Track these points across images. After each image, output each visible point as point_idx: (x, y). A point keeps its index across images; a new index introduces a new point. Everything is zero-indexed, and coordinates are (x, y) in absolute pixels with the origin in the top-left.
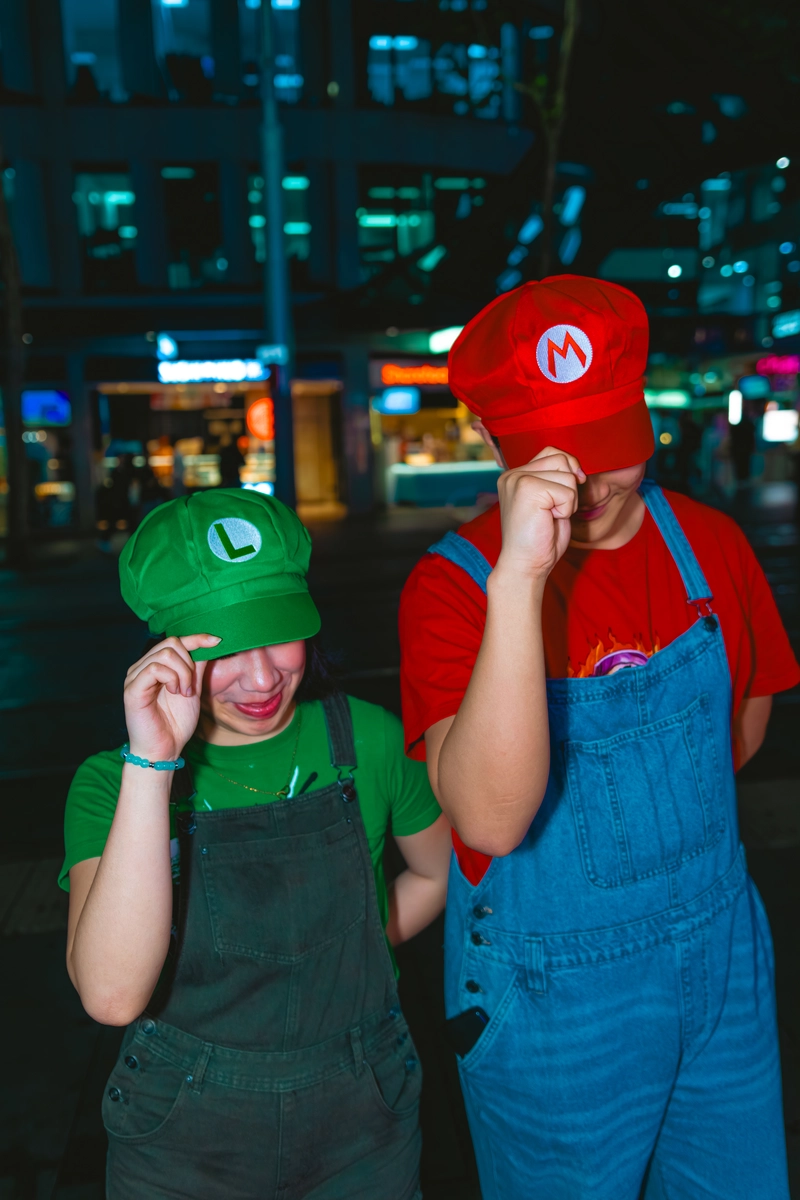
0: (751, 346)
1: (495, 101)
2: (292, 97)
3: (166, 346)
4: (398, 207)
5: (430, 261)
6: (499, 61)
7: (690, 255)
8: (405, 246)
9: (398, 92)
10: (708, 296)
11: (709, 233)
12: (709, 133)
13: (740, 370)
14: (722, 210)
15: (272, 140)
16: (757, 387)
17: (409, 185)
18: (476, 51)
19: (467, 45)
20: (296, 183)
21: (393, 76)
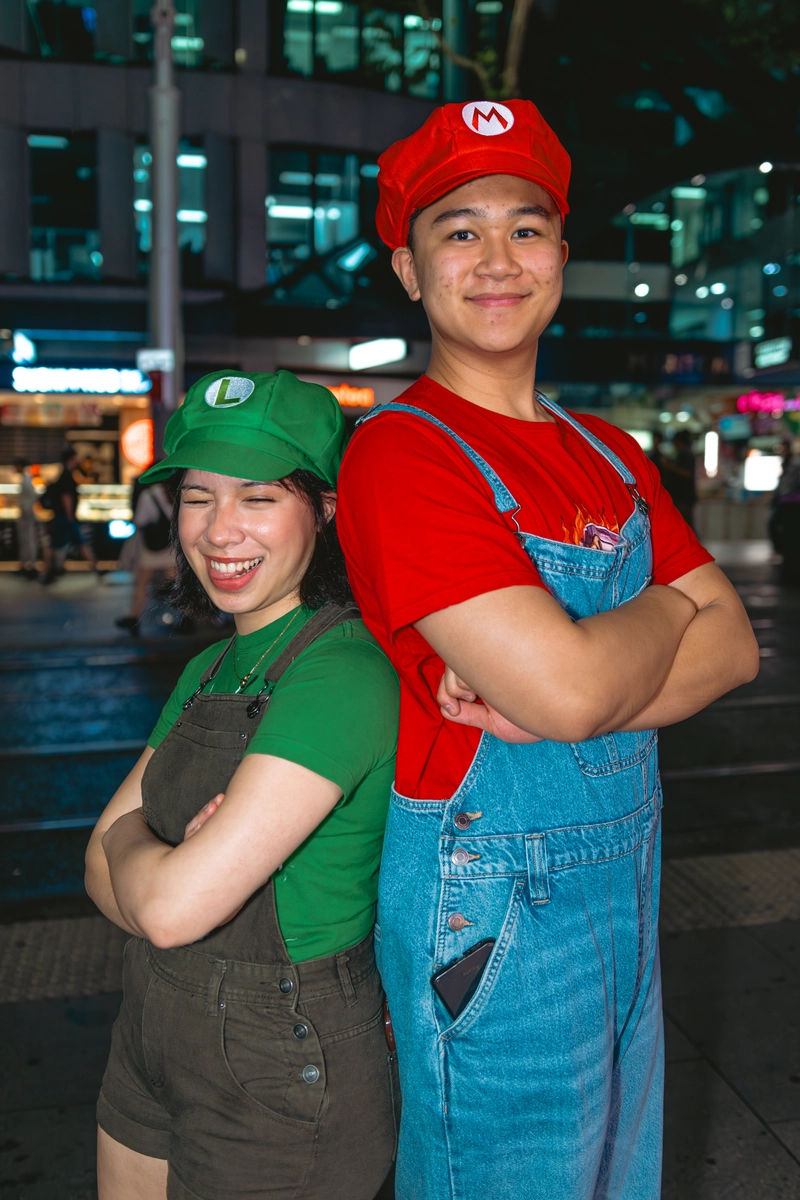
0: (729, 378)
1: (432, 78)
2: (189, 60)
3: (23, 347)
4: (316, 196)
5: (352, 261)
6: (441, 33)
7: (660, 272)
8: (322, 242)
9: (319, 61)
10: (681, 322)
11: (682, 248)
12: (683, 132)
13: (717, 407)
14: (696, 223)
15: (165, 105)
16: (738, 428)
17: (329, 171)
18: (411, 21)
19: (404, 14)
20: (193, 161)
21: (314, 44)
